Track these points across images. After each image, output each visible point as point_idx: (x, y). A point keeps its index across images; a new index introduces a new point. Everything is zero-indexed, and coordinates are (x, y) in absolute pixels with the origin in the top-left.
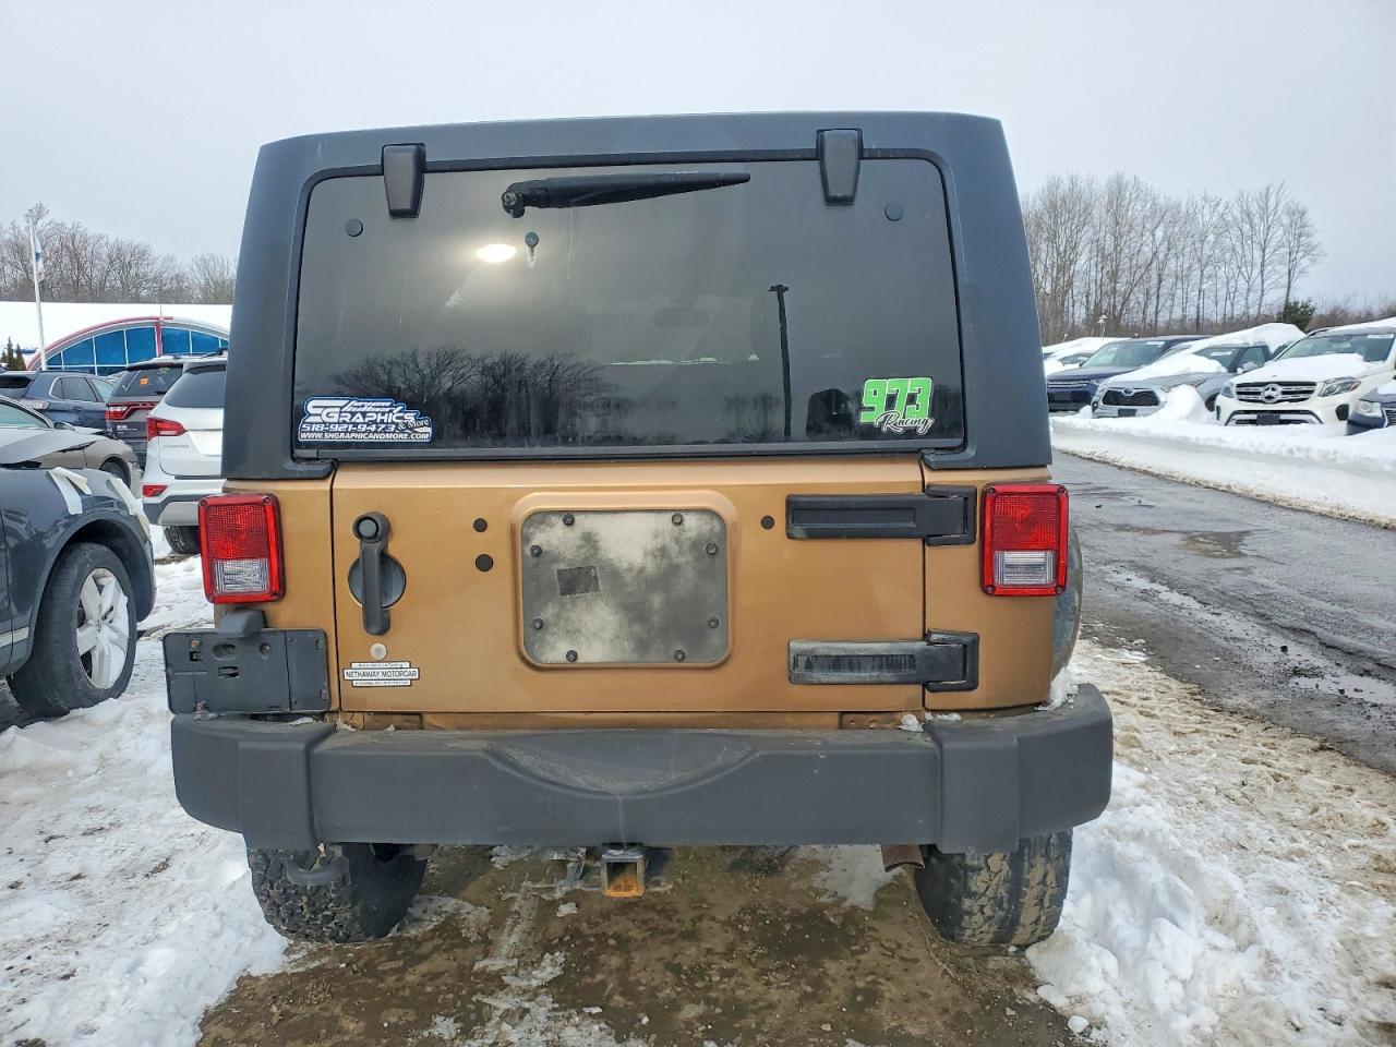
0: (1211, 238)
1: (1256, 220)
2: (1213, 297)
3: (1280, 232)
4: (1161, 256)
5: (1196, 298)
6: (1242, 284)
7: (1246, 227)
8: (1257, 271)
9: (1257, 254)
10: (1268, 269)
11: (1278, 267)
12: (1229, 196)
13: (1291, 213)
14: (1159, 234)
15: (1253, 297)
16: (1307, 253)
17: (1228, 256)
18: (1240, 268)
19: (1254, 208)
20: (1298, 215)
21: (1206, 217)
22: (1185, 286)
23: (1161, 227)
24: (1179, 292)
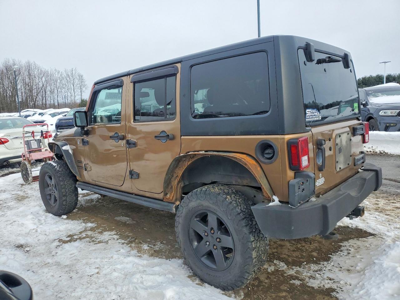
0: (59, 81)
1: (71, 77)
2: (62, 97)
3: (77, 81)
4: (45, 85)
5: (57, 98)
6: (69, 94)
7: (68, 79)
8: (72, 91)
9: (72, 86)
10: (75, 90)
11: (78, 90)
12: (62, 70)
13: (79, 76)
14: (44, 79)
15: (73, 98)
16: (84, 87)
17: (64, 86)
18: (68, 90)
19: (70, 74)
20: (81, 77)
21: (57, 75)
22: (53, 94)
23: (44, 77)
24: (52, 96)
